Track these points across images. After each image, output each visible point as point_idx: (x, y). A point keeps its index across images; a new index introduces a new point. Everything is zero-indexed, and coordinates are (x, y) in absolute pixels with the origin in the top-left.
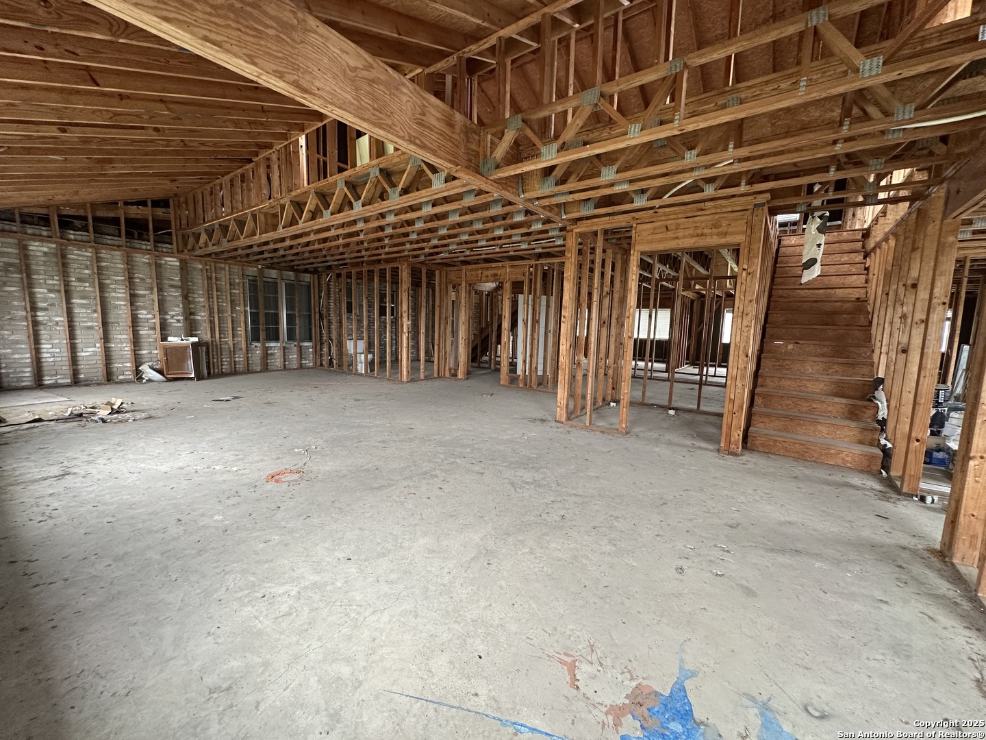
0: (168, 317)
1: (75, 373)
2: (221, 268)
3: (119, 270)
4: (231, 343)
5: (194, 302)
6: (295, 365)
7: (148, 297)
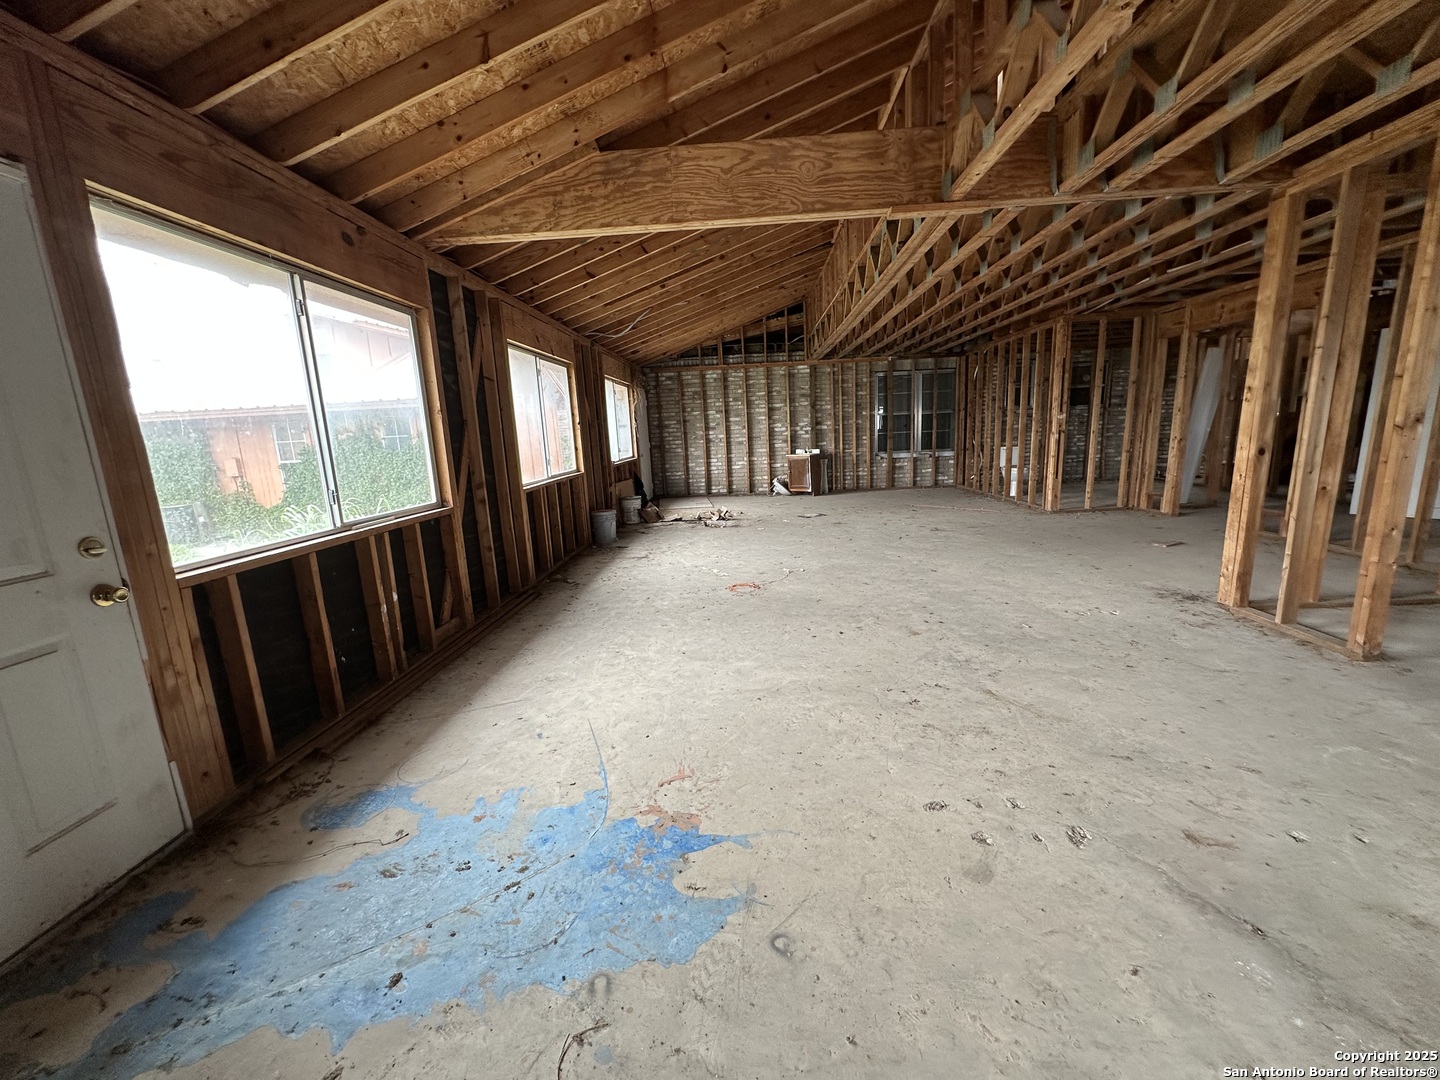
0: (798, 428)
1: (730, 484)
2: (848, 368)
3: (762, 386)
4: (854, 455)
5: (821, 411)
6: (929, 481)
7: (782, 407)
